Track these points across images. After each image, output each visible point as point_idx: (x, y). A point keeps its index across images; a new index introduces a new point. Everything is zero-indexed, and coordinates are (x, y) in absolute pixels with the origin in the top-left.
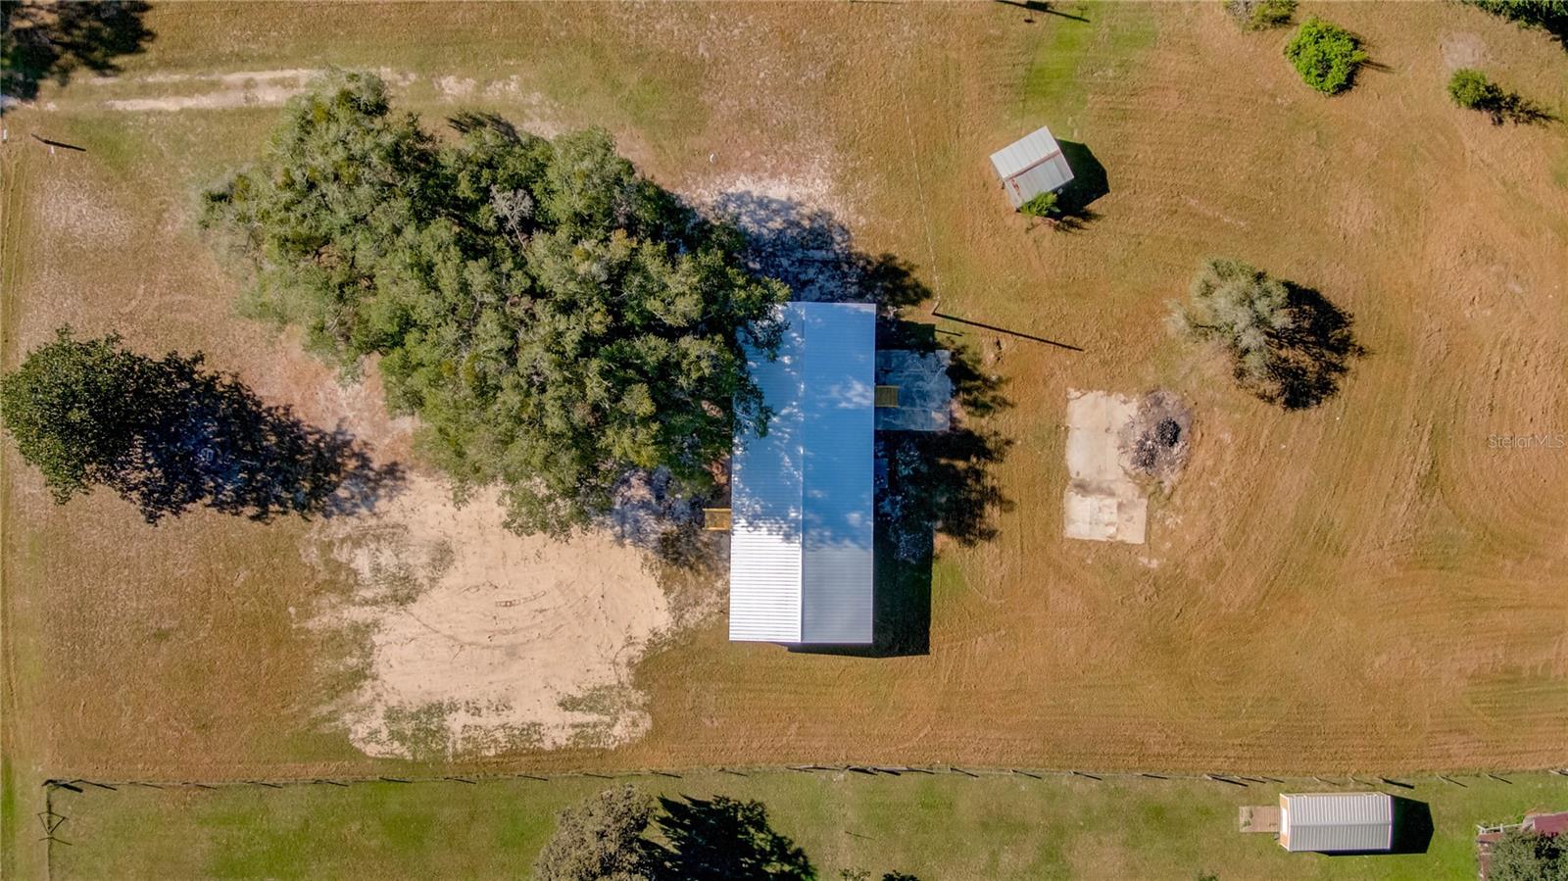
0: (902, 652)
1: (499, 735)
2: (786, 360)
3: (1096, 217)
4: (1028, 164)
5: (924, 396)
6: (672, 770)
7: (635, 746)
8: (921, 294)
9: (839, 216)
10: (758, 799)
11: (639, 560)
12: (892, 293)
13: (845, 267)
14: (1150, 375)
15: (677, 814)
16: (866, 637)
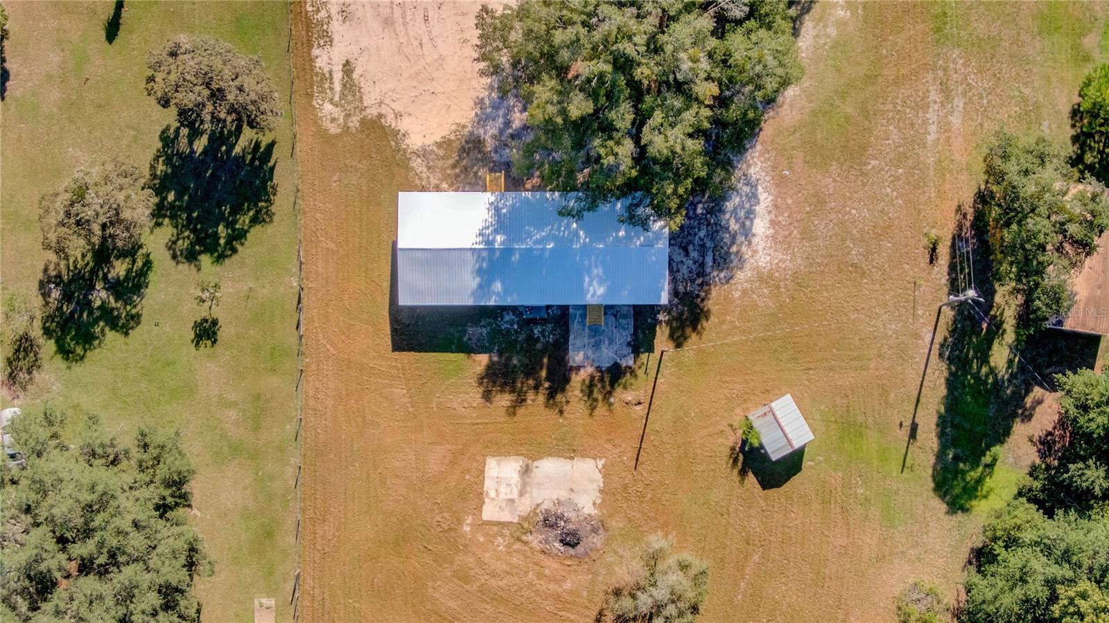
0: (394, 331)
1: (323, 14)
2: (622, 233)
3: (742, 481)
4: (783, 424)
5: (597, 346)
6: (297, 150)
7: (316, 122)
8: (678, 340)
9: (740, 276)
10: (276, 219)
11: (463, 121)
12: (679, 318)
13: (699, 281)
14: (616, 523)
15: (263, 154)
16: (404, 300)
